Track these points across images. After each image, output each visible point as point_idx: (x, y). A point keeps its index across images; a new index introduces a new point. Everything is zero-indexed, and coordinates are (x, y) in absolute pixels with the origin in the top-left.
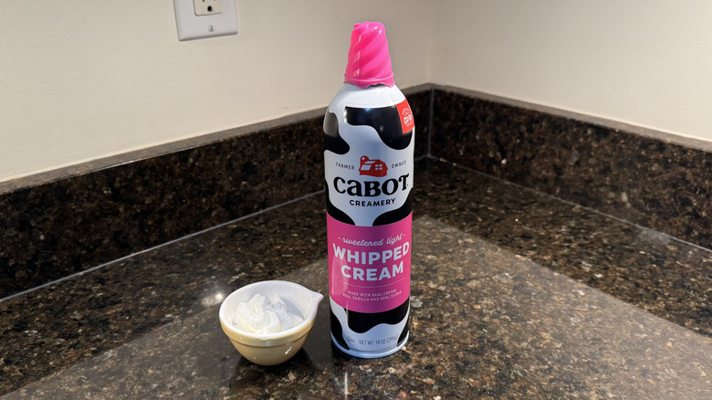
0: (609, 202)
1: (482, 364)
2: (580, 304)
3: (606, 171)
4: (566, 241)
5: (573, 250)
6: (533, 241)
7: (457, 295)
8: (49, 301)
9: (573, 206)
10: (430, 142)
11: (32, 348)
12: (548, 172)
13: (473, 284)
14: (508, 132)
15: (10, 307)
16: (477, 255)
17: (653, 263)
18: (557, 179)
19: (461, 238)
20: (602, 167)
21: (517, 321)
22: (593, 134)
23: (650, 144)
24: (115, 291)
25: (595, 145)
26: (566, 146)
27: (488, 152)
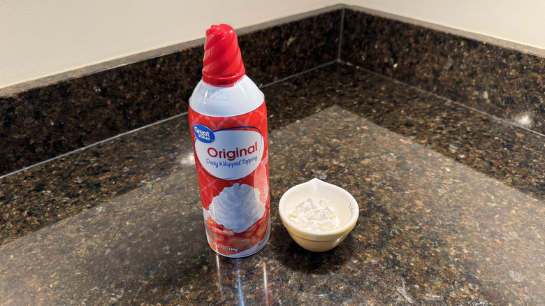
0: (473, 98)
1: (369, 224)
2: (446, 178)
3: (473, 74)
4: (439, 128)
5: (444, 135)
6: (414, 128)
7: (353, 171)
8: (60, 169)
9: (446, 101)
10: (340, 50)
11: (47, 204)
12: (428, 74)
13: (366, 162)
14: (400, 42)
15: (33, 173)
16: (370, 139)
17: (504, 146)
18: (435, 80)
19: (359, 125)
20: (470, 71)
21: (397, 191)
22: (465, 46)
23: (511, 54)
24: (106, 162)
25: (466, 54)
26: (443, 55)
27: (384, 58)
